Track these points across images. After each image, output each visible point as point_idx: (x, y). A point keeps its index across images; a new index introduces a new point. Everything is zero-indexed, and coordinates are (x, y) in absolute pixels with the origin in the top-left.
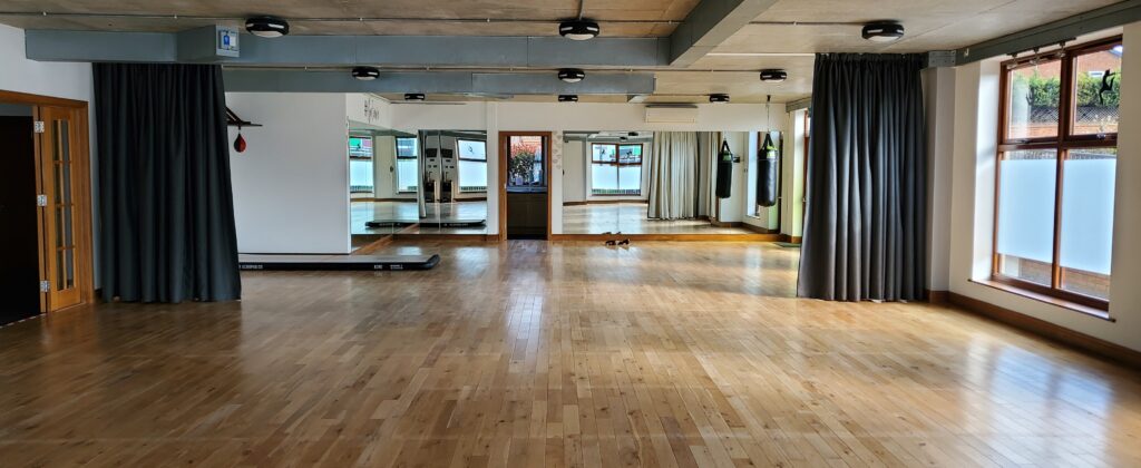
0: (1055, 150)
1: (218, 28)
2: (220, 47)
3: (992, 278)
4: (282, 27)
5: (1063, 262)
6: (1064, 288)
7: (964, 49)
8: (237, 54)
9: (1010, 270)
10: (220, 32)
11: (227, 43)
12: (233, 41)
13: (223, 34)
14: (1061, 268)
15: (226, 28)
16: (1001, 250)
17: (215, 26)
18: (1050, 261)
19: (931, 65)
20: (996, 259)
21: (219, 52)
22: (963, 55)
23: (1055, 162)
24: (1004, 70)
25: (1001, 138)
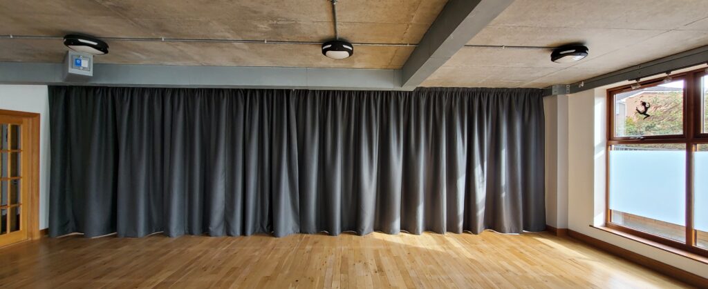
0: (684, 145)
3: (606, 225)
6: (699, 245)
7: (581, 82)
9: (618, 221)
11: (78, 64)
14: (696, 231)
16: (612, 207)
19: (553, 93)
20: (608, 212)
22: (575, 87)
23: (683, 153)
24: (610, 94)
25: (610, 136)
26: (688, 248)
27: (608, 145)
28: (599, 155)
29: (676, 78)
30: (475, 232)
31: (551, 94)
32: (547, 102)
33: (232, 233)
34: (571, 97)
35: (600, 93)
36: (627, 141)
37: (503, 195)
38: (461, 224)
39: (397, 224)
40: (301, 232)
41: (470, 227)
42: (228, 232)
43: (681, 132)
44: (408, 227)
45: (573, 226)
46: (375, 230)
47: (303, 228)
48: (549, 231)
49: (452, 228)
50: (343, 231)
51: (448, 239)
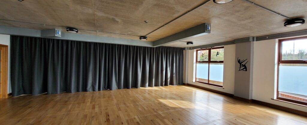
1: (56, 29)
2: (56, 34)
3: (196, 81)
4: (77, 31)
5: (210, 79)
6: (210, 83)
8: (60, 36)
9: (198, 80)
10: (56, 31)
11: (58, 33)
12: (60, 33)
13: (57, 31)
15: (58, 30)
16: (197, 77)
17: (55, 29)
18: (208, 79)
20: (196, 78)
21: (56, 35)
22: (191, 48)
23: (208, 65)
24: (197, 51)
25: (197, 61)
26: (208, 84)
27: (196, 63)
28: (194, 65)
29: (207, 49)
30: (168, 86)
31: (185, 49)
32: (184, 51)
33: (95, 90)
34: (189, 51)
35: (195, 50)
36: (200, 62)
37: (174, 75)
38: (164, 83)
39: (147, 84)
40: (118, 89)
41: (166, 84)
42: (94, 90)
43: (208, 61)
44: (150, 85)
45: (189, 83)
46: (141, 87)
47: (119, 87)
48: (184, 84)
49: (162, 85)
50: (132, 87)
51: (161, 87)
